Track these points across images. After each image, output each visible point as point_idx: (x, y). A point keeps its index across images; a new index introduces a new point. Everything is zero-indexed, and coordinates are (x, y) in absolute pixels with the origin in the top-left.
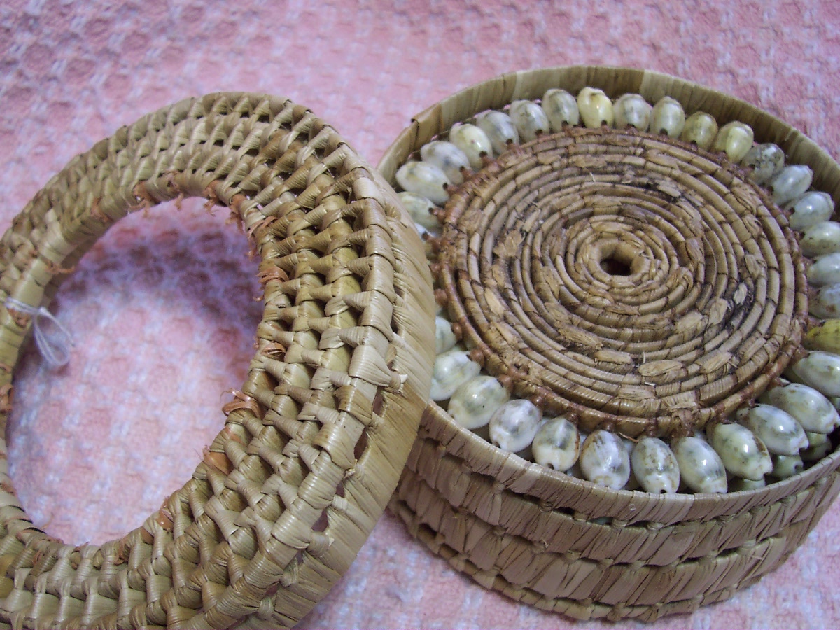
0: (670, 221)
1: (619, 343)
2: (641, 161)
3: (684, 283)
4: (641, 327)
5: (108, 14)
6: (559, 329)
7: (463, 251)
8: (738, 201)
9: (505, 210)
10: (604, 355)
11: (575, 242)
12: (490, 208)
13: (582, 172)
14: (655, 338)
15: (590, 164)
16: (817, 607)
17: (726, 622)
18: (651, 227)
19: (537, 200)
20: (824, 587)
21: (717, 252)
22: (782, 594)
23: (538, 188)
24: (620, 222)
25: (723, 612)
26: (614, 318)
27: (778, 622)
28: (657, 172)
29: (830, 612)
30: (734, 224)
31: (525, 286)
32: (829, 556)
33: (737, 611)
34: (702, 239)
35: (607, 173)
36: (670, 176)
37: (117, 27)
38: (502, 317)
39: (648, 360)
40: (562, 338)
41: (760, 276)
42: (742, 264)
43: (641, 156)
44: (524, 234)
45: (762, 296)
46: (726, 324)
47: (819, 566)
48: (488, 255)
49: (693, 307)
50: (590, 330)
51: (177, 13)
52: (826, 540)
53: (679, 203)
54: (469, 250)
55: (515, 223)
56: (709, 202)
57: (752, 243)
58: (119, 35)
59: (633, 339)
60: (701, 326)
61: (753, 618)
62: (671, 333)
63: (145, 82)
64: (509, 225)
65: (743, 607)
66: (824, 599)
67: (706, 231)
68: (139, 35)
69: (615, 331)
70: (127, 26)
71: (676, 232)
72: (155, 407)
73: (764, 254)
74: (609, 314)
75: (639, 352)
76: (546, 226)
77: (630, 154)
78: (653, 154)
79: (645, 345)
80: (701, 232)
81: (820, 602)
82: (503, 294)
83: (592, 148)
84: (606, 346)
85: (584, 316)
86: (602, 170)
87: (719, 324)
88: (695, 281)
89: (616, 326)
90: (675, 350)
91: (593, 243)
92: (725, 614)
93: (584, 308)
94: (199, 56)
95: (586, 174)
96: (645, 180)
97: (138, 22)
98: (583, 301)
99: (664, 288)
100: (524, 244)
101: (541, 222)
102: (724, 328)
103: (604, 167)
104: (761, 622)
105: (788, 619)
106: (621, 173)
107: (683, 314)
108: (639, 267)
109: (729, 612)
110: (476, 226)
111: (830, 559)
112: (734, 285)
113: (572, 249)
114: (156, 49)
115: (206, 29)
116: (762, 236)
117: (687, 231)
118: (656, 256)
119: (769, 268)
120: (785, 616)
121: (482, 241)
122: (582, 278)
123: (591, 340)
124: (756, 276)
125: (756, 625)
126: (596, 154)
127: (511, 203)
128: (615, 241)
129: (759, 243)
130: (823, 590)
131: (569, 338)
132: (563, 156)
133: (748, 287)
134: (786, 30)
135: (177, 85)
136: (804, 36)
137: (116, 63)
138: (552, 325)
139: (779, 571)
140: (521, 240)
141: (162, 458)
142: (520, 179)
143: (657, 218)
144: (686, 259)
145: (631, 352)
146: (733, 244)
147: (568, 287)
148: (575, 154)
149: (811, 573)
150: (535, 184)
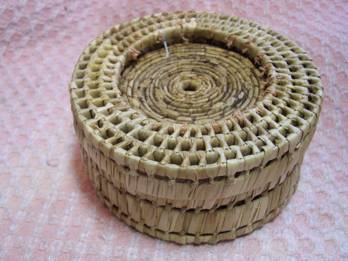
0: (214, 72)
1: (187, 114)
2: (203, 54)
3: (217, 92)
4: (197, 108)
5: (4, 26)
6: (162, 110)
7: (126, 86)
8: (243, 64)
10: (180, 118)
11: (172, 81)
13: (179, 58)
14: (203, 112)
15: (182, 55)
16: (292, 236)
17: (251, 244)
18: (205, 75)
19: (159, 68)
20: (295, 227)
21: (232, 82)
22: (276, 230)
23: (160, 65)
24: (192, 74)
25: (249, 239)
26: (186, 105)
27: (274, 243)
28: (210, 57)
29: (298, 238)
30: (241, 72)
31: (150, 97)
32: (297, 215)
33: (255, 239)
34: (226, 78)
35: (189, 58)
36: (215, 58)
37: (8, 31)
38: (138, 107)
39: (198, 119)
40: (163, 113)
41: (250, 89)
42: (243, 85)
43: (204, 52)
44: (152, 80)
45: (250, 96)
46: (234, 106)
47: (293, 219)
48: (136, 87)
49: (220, 101)
50: (176, 110)
51: (33, 27)
52: (296, 208)
53: (218, 66)
54: (128, 86)
55: (149, 76)
56: (231, 66)
57: (248, 78)
58: (9, 34)
59: (193, 113)
60: (223, 107)
61: (262, 241)
62: (210, 110)
63: (20, 54)
65: (258, 237)
66: (295, 232)
67: (228, 75)
68: (17, 35)
69: (185, 110)
70: (12, 31)
71: (215, 76)
72: (9, 168)
73: (253, 82)
74: (183, 104)
75: (195, 117)
76: (161, 77)
77: (199, 51)
78: (208, 51)
79: (198, 114)
80: (226, 75)
81: (294, 234)
82: (140, 100)
83: (183, 50)
84: (181, 115)
85: (173, 106)
86: (187, 57)
87: (231, 106)
88: (222, 91)
89: (187, 108)
90: (211, 116)
91: (180, 81)
92: (250, 240)
93: (173, 103)
94: (42, 44)
95: (180, 59)
96: (205, 60)
97: (16, 30)
98: (173, 100)
99: (208, 95)
100: (152, 82)
101: (159, 75)
102: (233, 108)
103: (188, 56)
104: (266, 243)
105: (279, 241)
106: (195, 58)
107: (215, 103)
108: (198, 88)
109: (252, 239)
110: (132, 77)
111: (298, 216)
112: (239, 92)
113: (171, 83)
114: (24, 41)
115: (45, 33)
116: (252, 76)
117: (220, 75)
118: (206, 84)
119: (255, 86)
120: (277, 240)
121: (134, 82)
122: (174, 92)
123: (175, 114)
124: (248, 89)
125: (264, 244)
126: (185, 52)
128: (189, 80)
129: (251, 78)
130: (294, 229)
131: (166, 113)
132: (171, 53)
133: (245, 93)
134: (273, 16)
135: (33, 55)
136: (280, 17)
137: (8, 46)
138: (159, 109)
139: (275, 221)
140: (150, 81)
141: (10, 188)
143: (208, 71)
144: (219, 84)
145: (192, 117)
146: (240, 79)
147: (168, 96)
148: (176, 52)
149: (289, 221)
150: (159, 63)
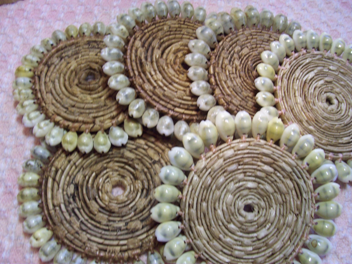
9: (120, 237)
12: (122, 242)
64: (126, 232)
127: (115, 237)
142: (101, 241)
